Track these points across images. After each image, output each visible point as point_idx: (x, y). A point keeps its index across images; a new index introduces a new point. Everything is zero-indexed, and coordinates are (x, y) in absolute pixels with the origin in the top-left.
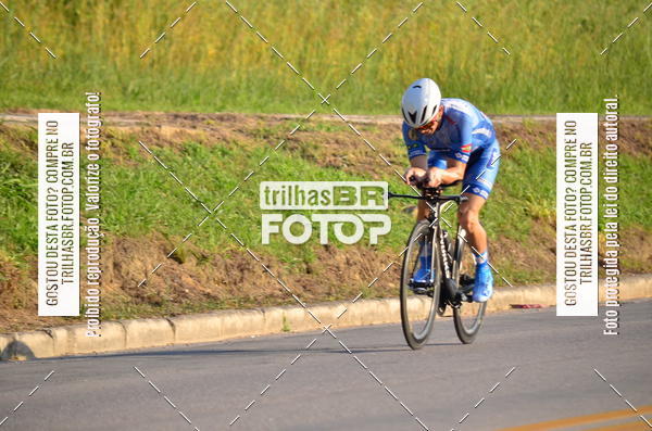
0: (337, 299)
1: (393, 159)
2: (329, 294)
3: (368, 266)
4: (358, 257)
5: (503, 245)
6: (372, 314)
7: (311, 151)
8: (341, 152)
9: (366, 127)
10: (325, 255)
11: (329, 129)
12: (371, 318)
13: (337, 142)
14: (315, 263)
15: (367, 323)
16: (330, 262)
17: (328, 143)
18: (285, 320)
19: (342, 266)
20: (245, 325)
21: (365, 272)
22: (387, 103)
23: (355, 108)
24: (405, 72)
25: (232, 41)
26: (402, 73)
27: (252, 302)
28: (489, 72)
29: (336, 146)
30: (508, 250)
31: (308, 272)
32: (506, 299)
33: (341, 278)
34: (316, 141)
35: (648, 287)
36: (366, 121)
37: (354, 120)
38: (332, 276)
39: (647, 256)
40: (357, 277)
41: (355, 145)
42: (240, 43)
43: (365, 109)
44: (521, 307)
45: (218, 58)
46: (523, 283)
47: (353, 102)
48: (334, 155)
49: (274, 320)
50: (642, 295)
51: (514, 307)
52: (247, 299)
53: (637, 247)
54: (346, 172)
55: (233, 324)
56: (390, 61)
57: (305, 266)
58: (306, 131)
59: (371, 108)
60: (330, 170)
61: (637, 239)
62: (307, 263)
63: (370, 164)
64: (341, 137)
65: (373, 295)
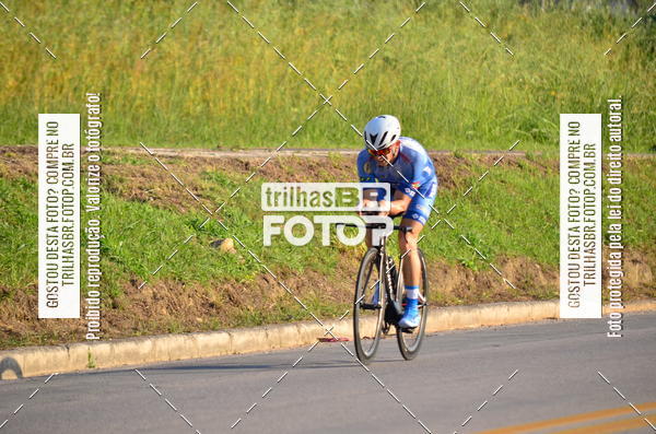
0: (144, 334)
1: (200, 192)
2: (136, 329)
3: (176, 300)
4: (165, 292)
5: (310, 279)
6: (180, 348)
7: (116, 184)
8: (147, 185)
9: (172, 160)
10: (132, 289)
11: (134, 162)
12: (178, 353)
13: (143, 175)
14: (121, 297)
15: (174, 359)
16: (137, 297)
17: (134, 176)
18: (90, 356)
19: (149, 300)
20: (48, 362)
21: (173, 307)
22: (194, 136)
23: (160, 141)
24: (211, 105)
25: (33, 72)
26: (208, 105)
27: (56, 339)
28: (294, 105)
29: (142, 179)
30: (315, 285)
31: (114, 308)
32: (313, 333)
33: (148, 313)
34: (122, 174)
35: (451, 319)
36: (172, 154)
37: (160, 153)
38: (138, 310)
39: (451, 289)
40: (164, 311)
41: (161, 178)
42: (41, 75)
43: (171, 142)
44: (329, 340)
45: (19, 89)
46: (330, 317)
47: (159, 134)
48: (140, 188)
49: (78, 356)
50: (446, 327)
51: (322, 340)
52: (51, 336)
53: (441, 280)
54: (153, 206)
55: (37, 361)
56: (196, 94)
57: (110, 301)
58: (110, 163)
59: (178, 140)
60: (137, 204)
61: (441, 272)
62: (112, 298)
63: (177, 197)
64: (146, 170)
65: (181, 329)
